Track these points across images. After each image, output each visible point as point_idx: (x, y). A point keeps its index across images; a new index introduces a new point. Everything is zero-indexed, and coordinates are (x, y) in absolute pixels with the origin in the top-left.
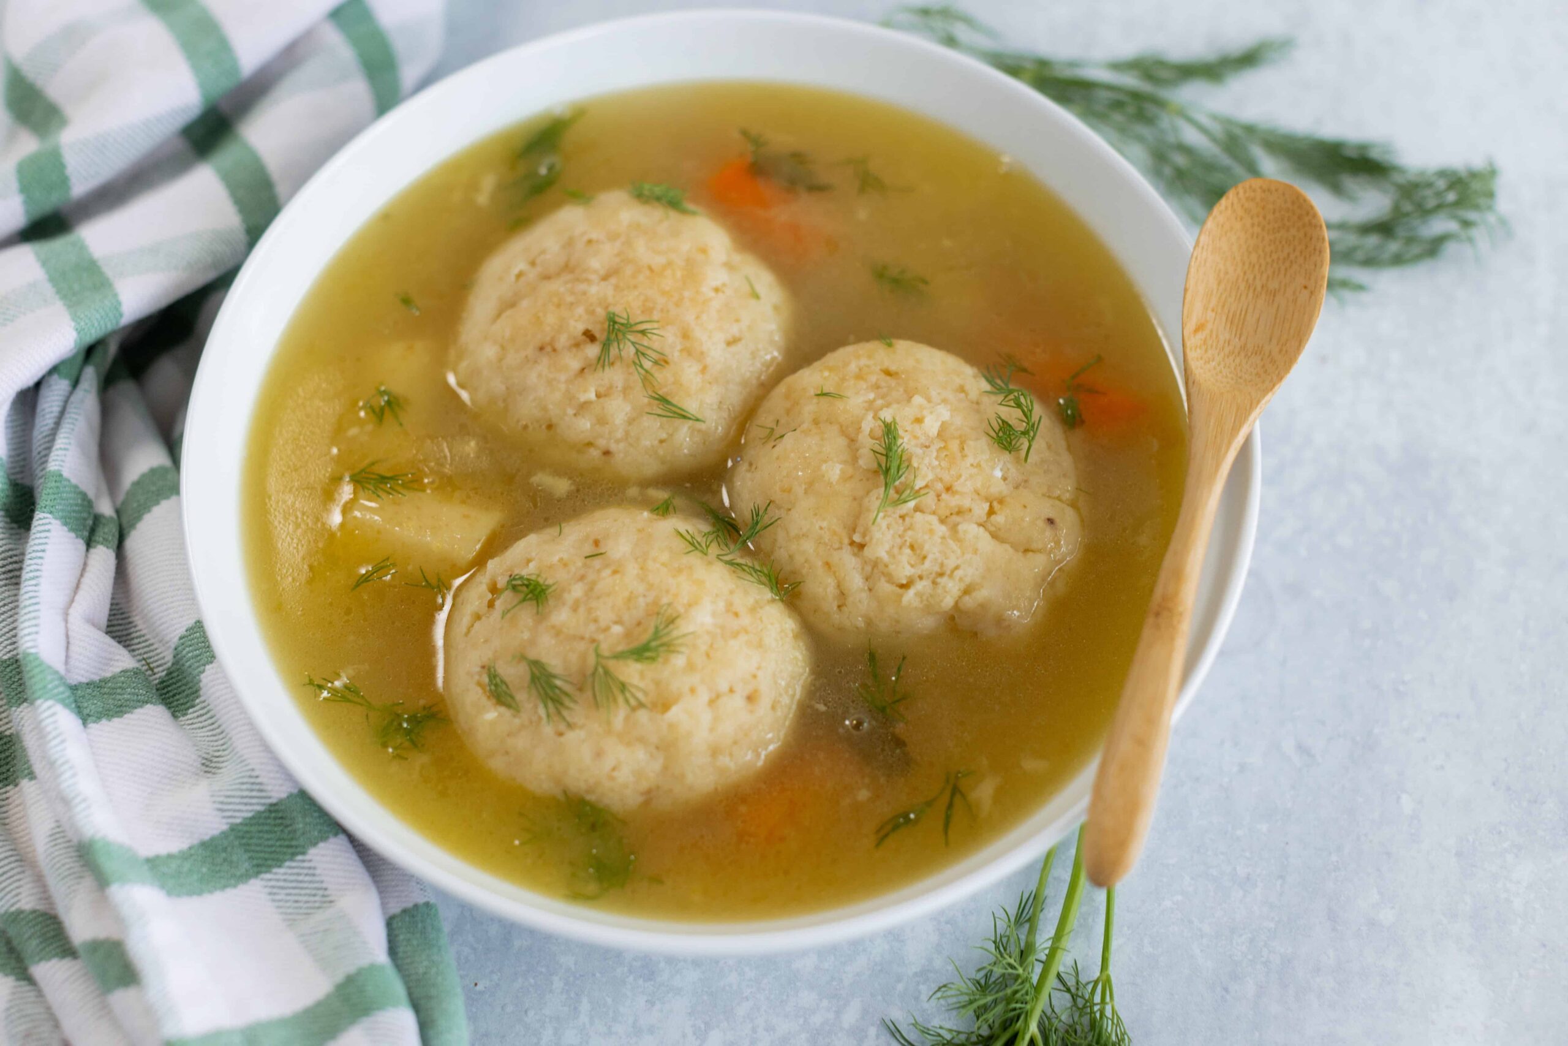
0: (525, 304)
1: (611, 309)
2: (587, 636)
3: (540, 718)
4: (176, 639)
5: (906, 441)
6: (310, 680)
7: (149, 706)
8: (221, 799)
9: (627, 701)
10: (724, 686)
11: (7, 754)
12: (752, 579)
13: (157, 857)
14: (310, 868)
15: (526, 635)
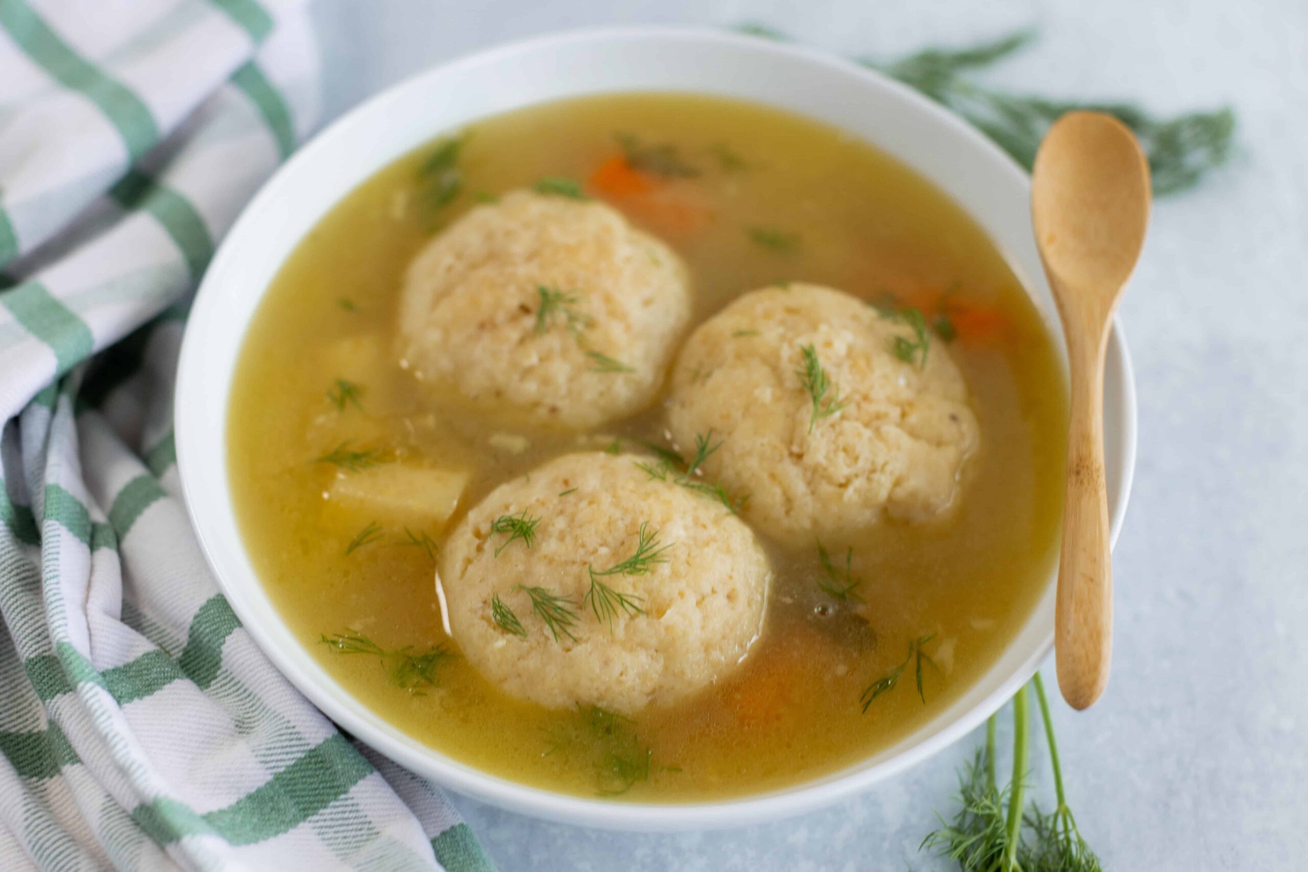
0: (459, 292)
1: (541, 284)
2: (578, 559)
3: (547, 638)
4: (191, 619)
6: (324, 637)
7: (176, 680)
8: (263, 752)
9: (625, 610)
10: (707, 589)
11: (38, 749)
12: (708, 497)
13: (210, 814)
14: (353, 805)
15: (521, 568)
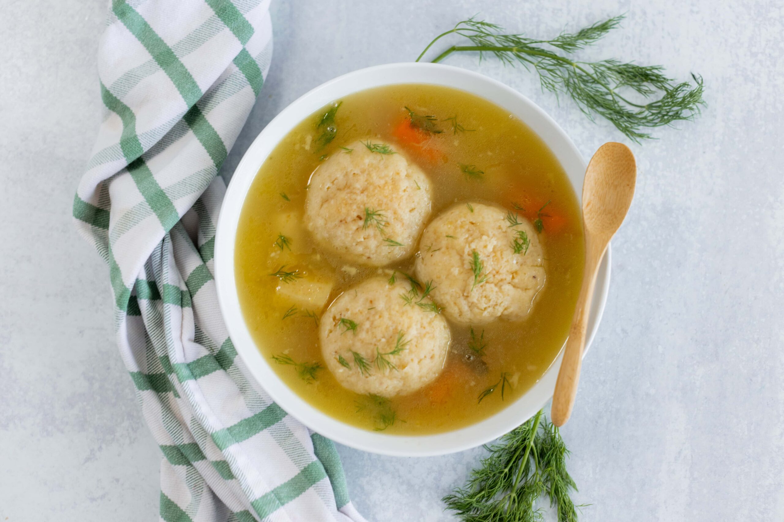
0: (332, 202)
1: (367, 206)
2: (373, 343)
3: (359, 372)
4: (221, 343)
5: (481, 257)
6: (273, 356)
7: (217, 370)
8: (251, 407)
9: (389, 367)
10: (422, 356)
12: (429, 310)
13: (231, 427)
15: (351, 342)
